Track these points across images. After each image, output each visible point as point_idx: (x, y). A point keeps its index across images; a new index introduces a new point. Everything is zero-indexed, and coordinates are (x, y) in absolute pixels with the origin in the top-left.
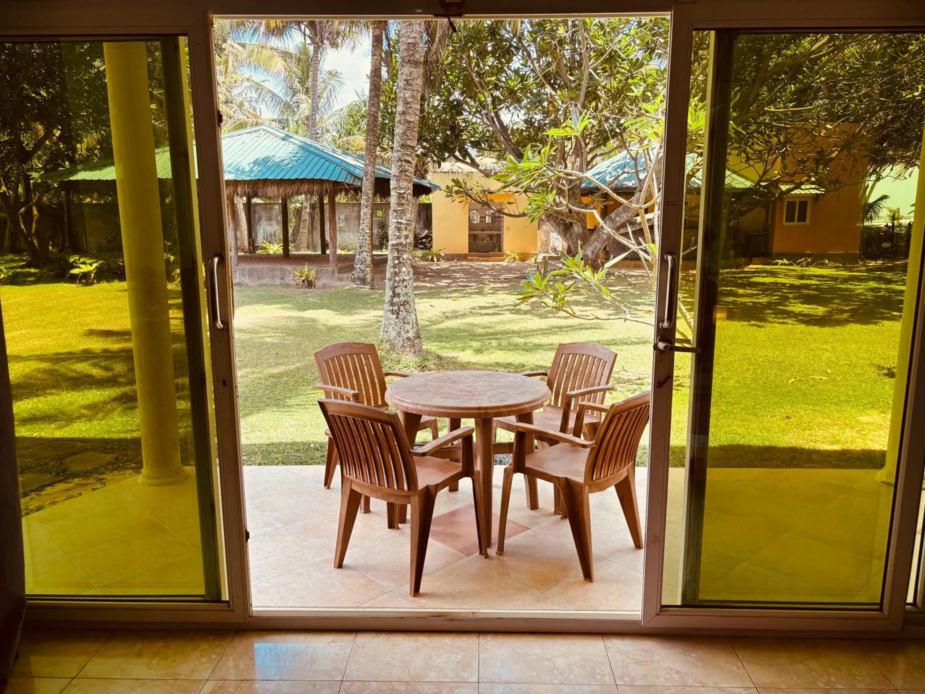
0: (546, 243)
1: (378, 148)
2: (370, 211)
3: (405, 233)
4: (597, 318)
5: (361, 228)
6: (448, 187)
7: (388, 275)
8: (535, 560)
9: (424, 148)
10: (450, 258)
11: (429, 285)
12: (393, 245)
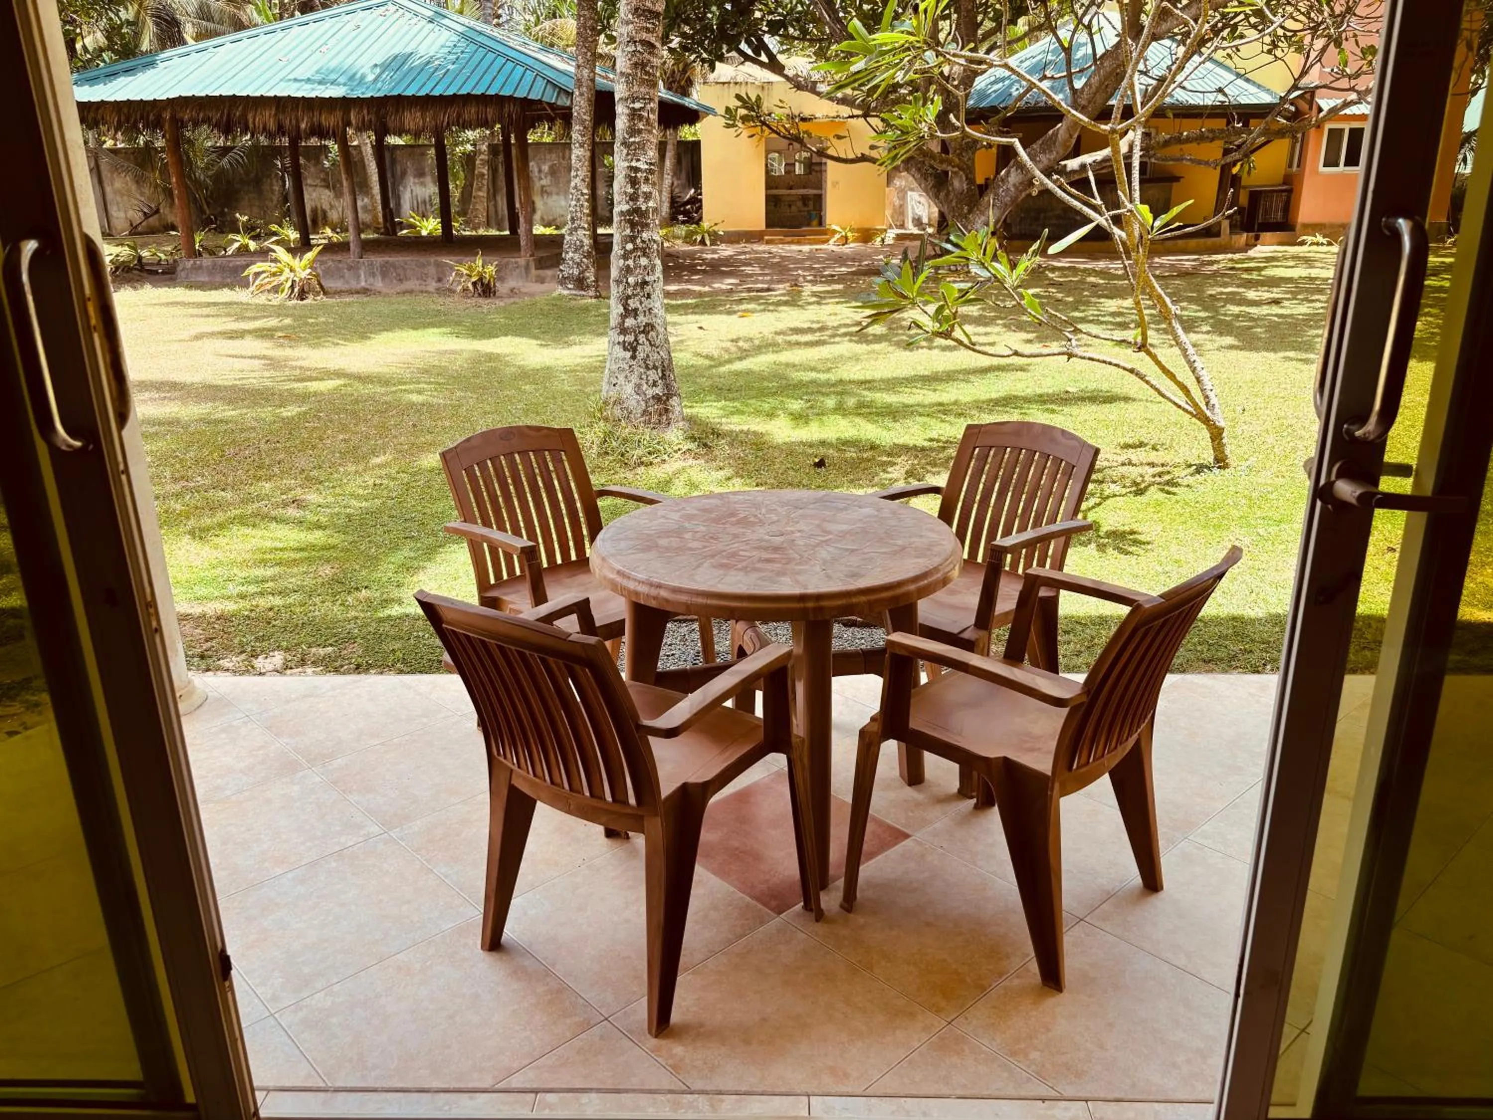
0: (900, 211)
1: (602, 36)
2: (588, 154)
3: (645, 188)
4: (1016, 353)
5: (573, 184)
6: (728, 110)
7: (614, 273)
8: (928, 924)
9: (684, 35)
10: (733, 238)
11: (697, 288)
12: (622, 213)
